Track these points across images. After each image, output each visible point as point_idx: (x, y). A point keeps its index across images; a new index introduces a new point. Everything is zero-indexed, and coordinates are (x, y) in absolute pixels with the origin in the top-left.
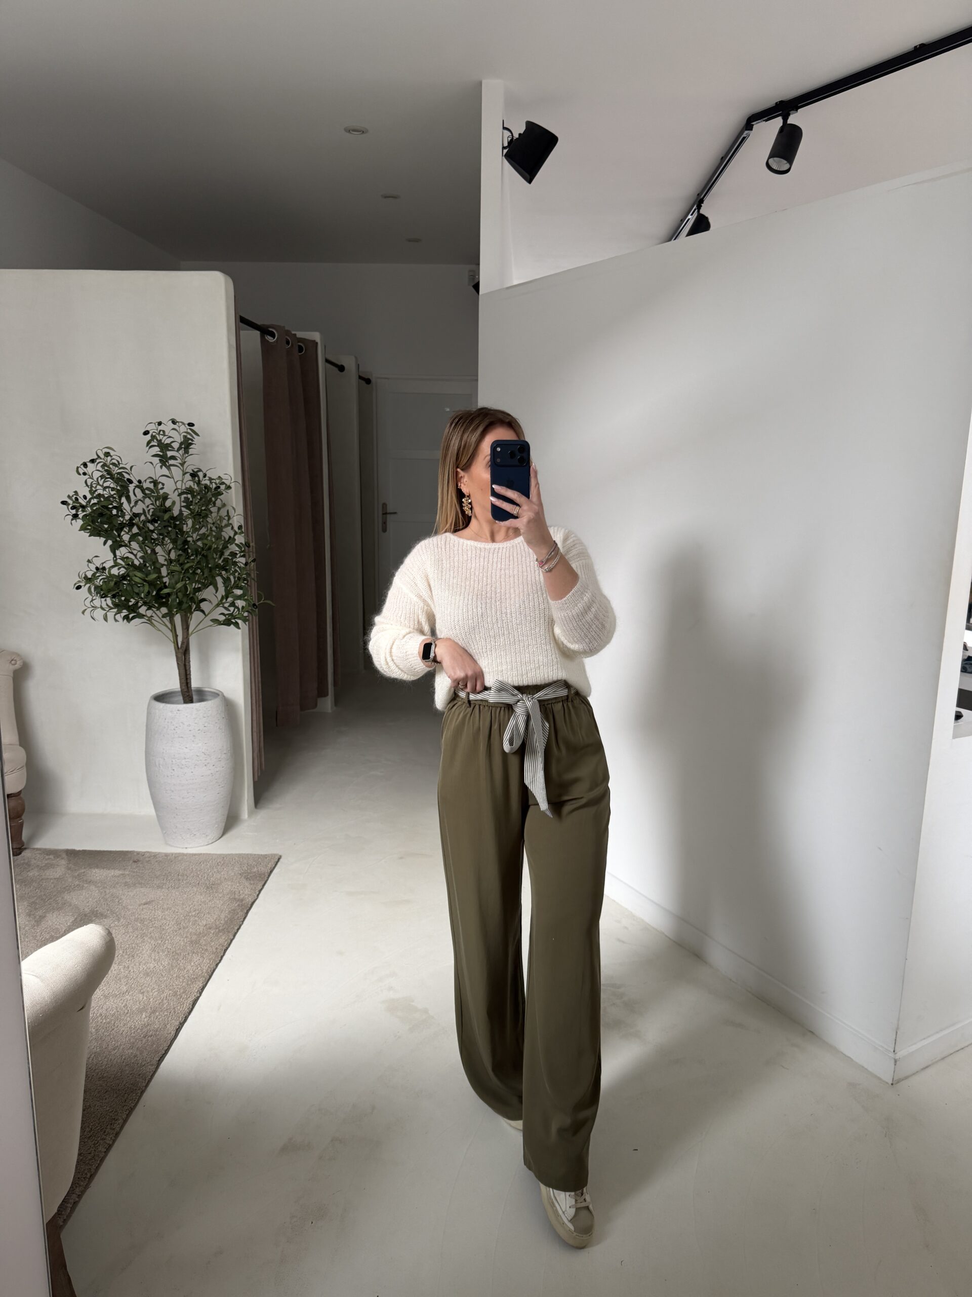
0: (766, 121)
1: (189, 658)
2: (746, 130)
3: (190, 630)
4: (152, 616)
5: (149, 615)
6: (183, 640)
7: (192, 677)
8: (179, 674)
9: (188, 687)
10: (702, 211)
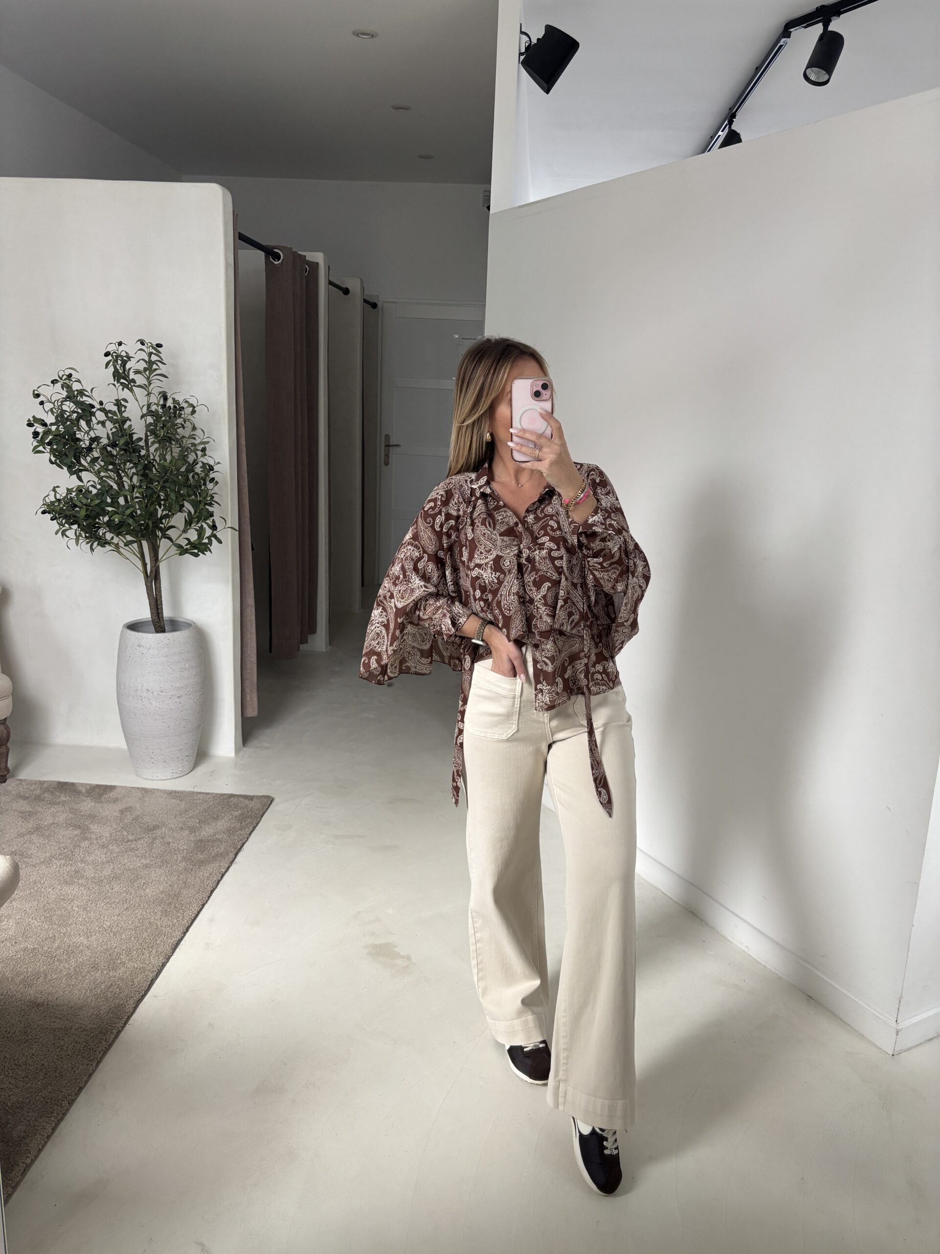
0: (805, 27)
1: (160, 587)
2: (784, 37)
3: (160, 557)
4: (118, 544)
5: (116, 543)
6: (151, 569)
7: (163, 607)
8: (150, 603)
9: (159, 618)
10: (733, 127)
